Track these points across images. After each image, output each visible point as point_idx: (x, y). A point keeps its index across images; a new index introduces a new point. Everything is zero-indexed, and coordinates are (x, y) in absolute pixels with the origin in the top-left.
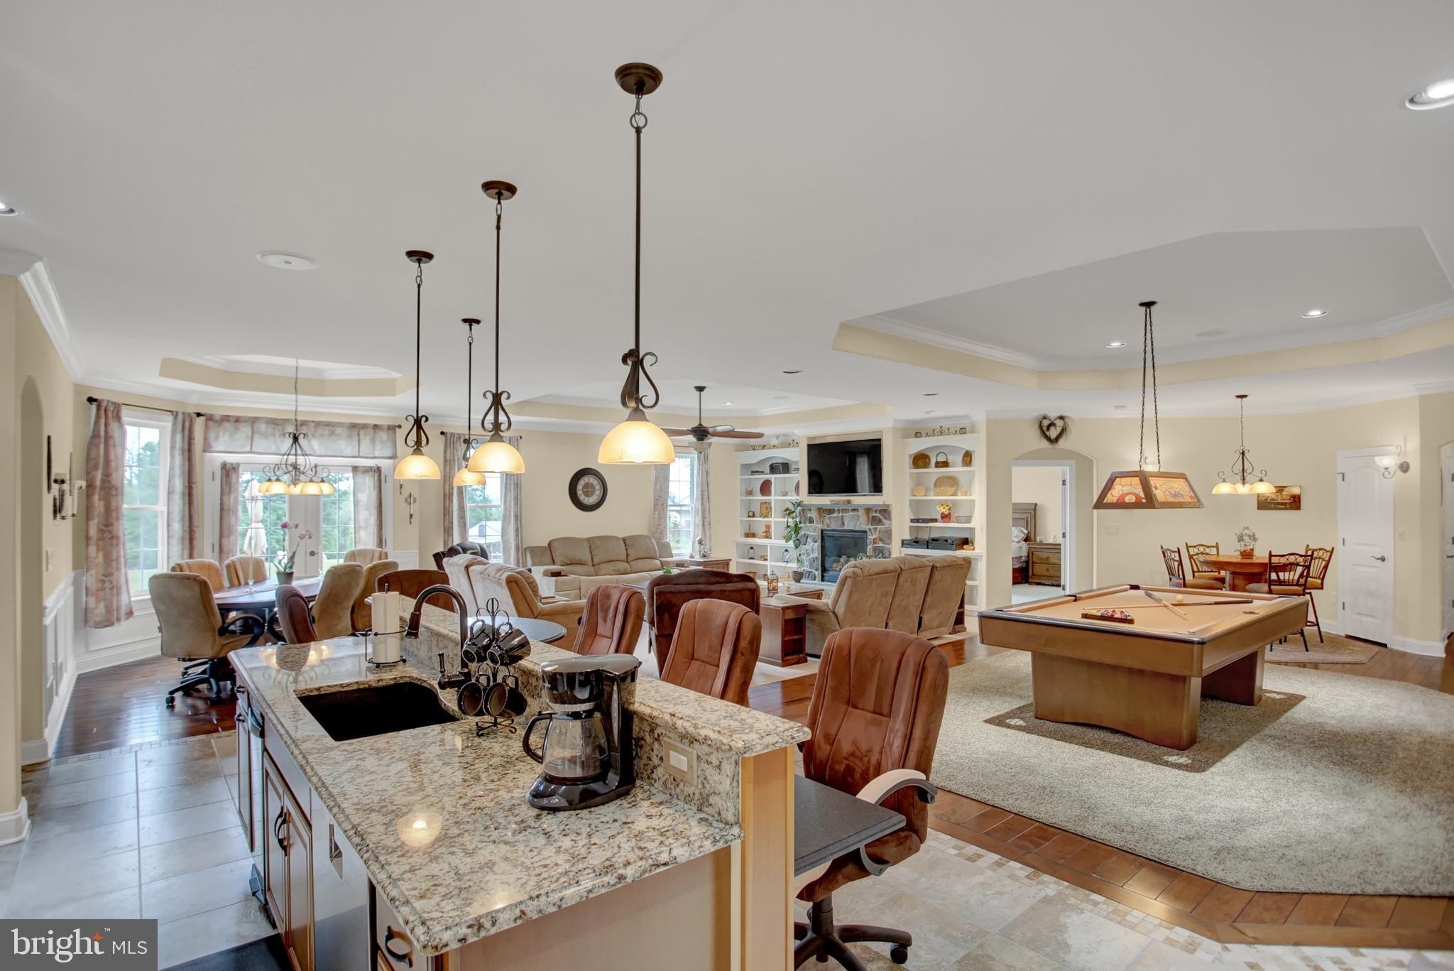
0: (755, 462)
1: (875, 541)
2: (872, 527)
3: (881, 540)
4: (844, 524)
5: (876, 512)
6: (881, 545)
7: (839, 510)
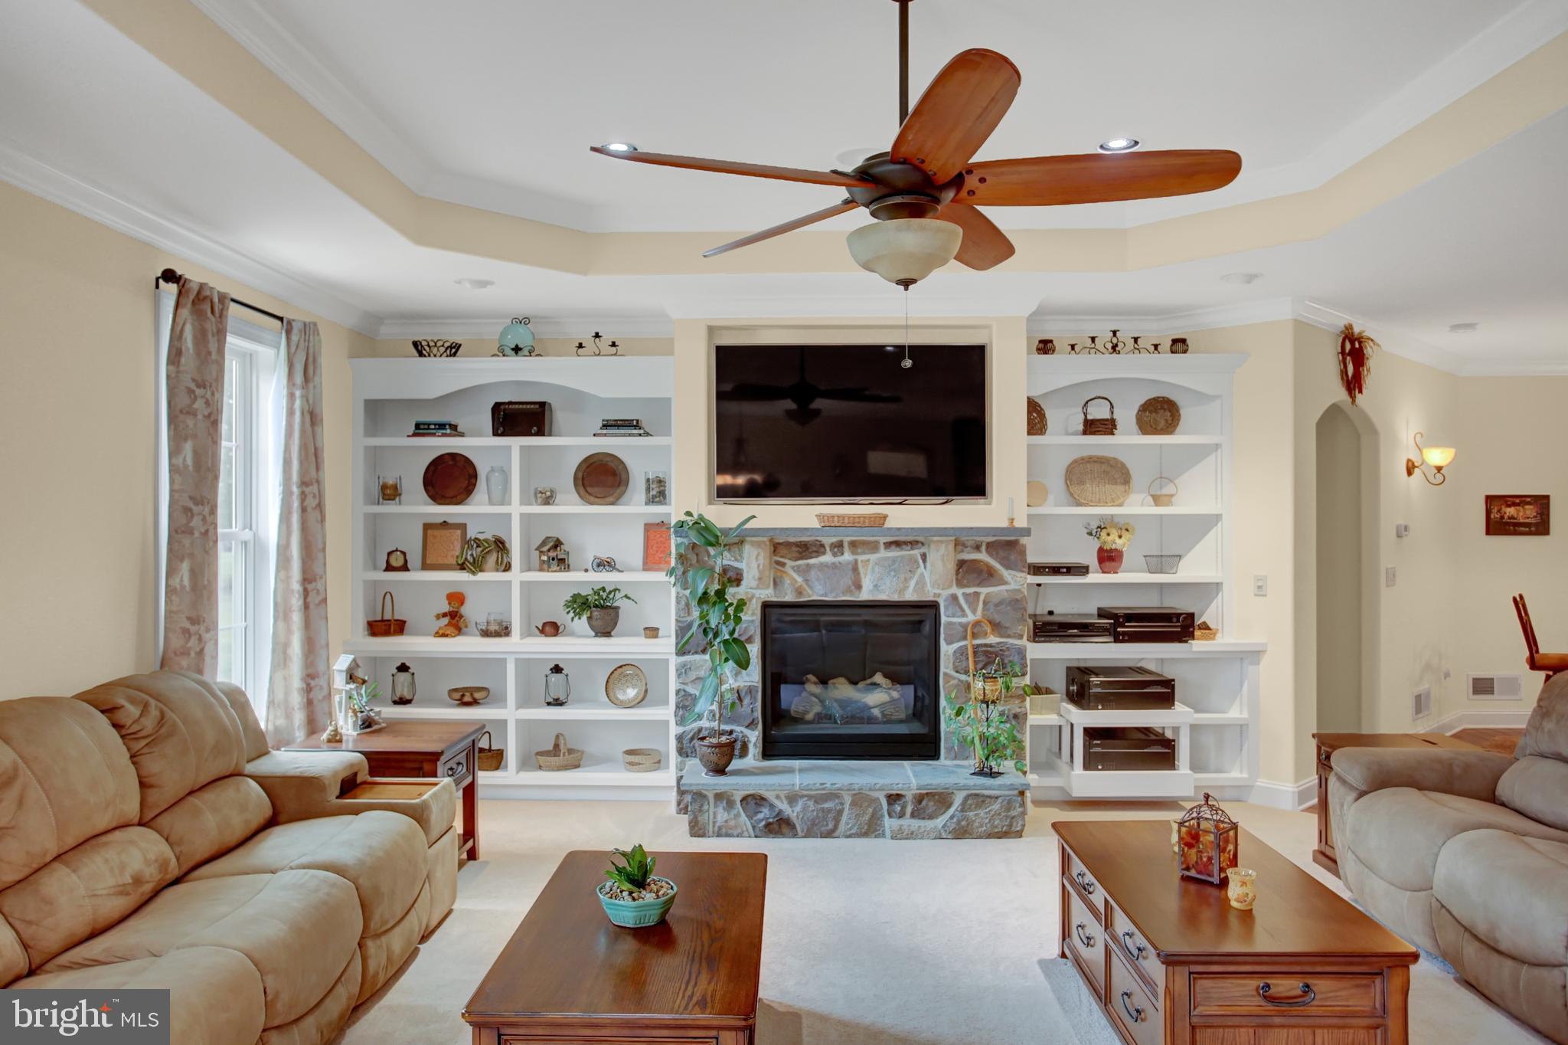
0: (431, 398)
1: (976, 630)
2: (960, 592)
3: (997, 627)
4: (859, 587)
5: (977, 548)
6: (992, 639)
7: (838, 547)
